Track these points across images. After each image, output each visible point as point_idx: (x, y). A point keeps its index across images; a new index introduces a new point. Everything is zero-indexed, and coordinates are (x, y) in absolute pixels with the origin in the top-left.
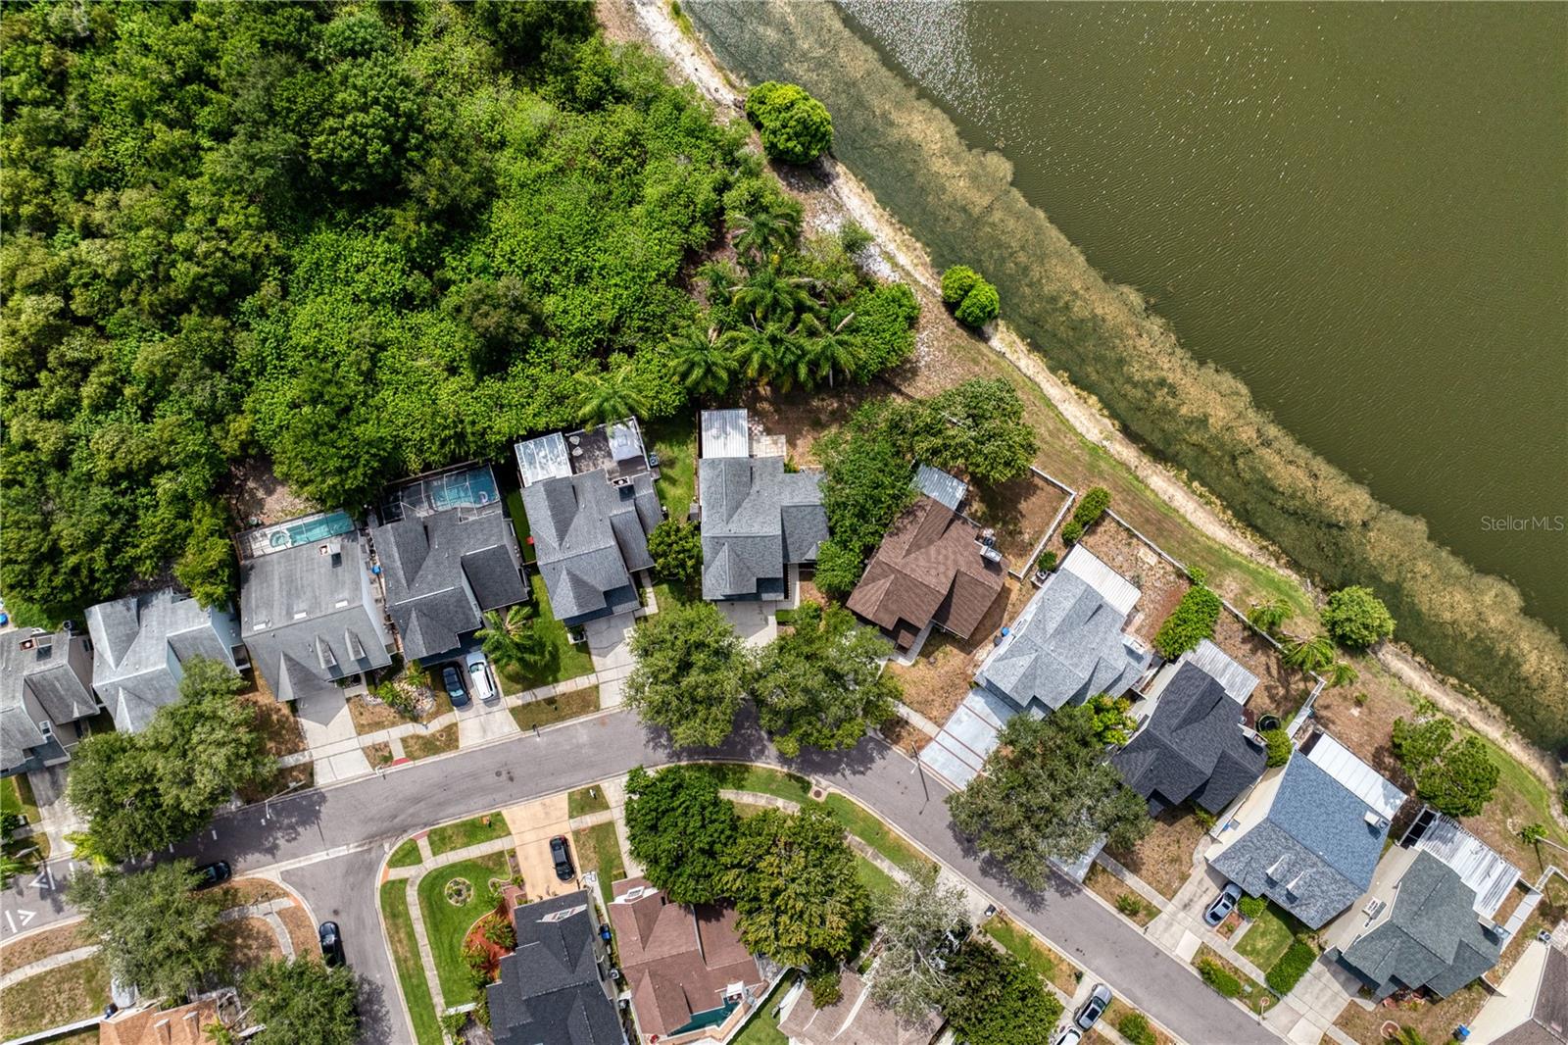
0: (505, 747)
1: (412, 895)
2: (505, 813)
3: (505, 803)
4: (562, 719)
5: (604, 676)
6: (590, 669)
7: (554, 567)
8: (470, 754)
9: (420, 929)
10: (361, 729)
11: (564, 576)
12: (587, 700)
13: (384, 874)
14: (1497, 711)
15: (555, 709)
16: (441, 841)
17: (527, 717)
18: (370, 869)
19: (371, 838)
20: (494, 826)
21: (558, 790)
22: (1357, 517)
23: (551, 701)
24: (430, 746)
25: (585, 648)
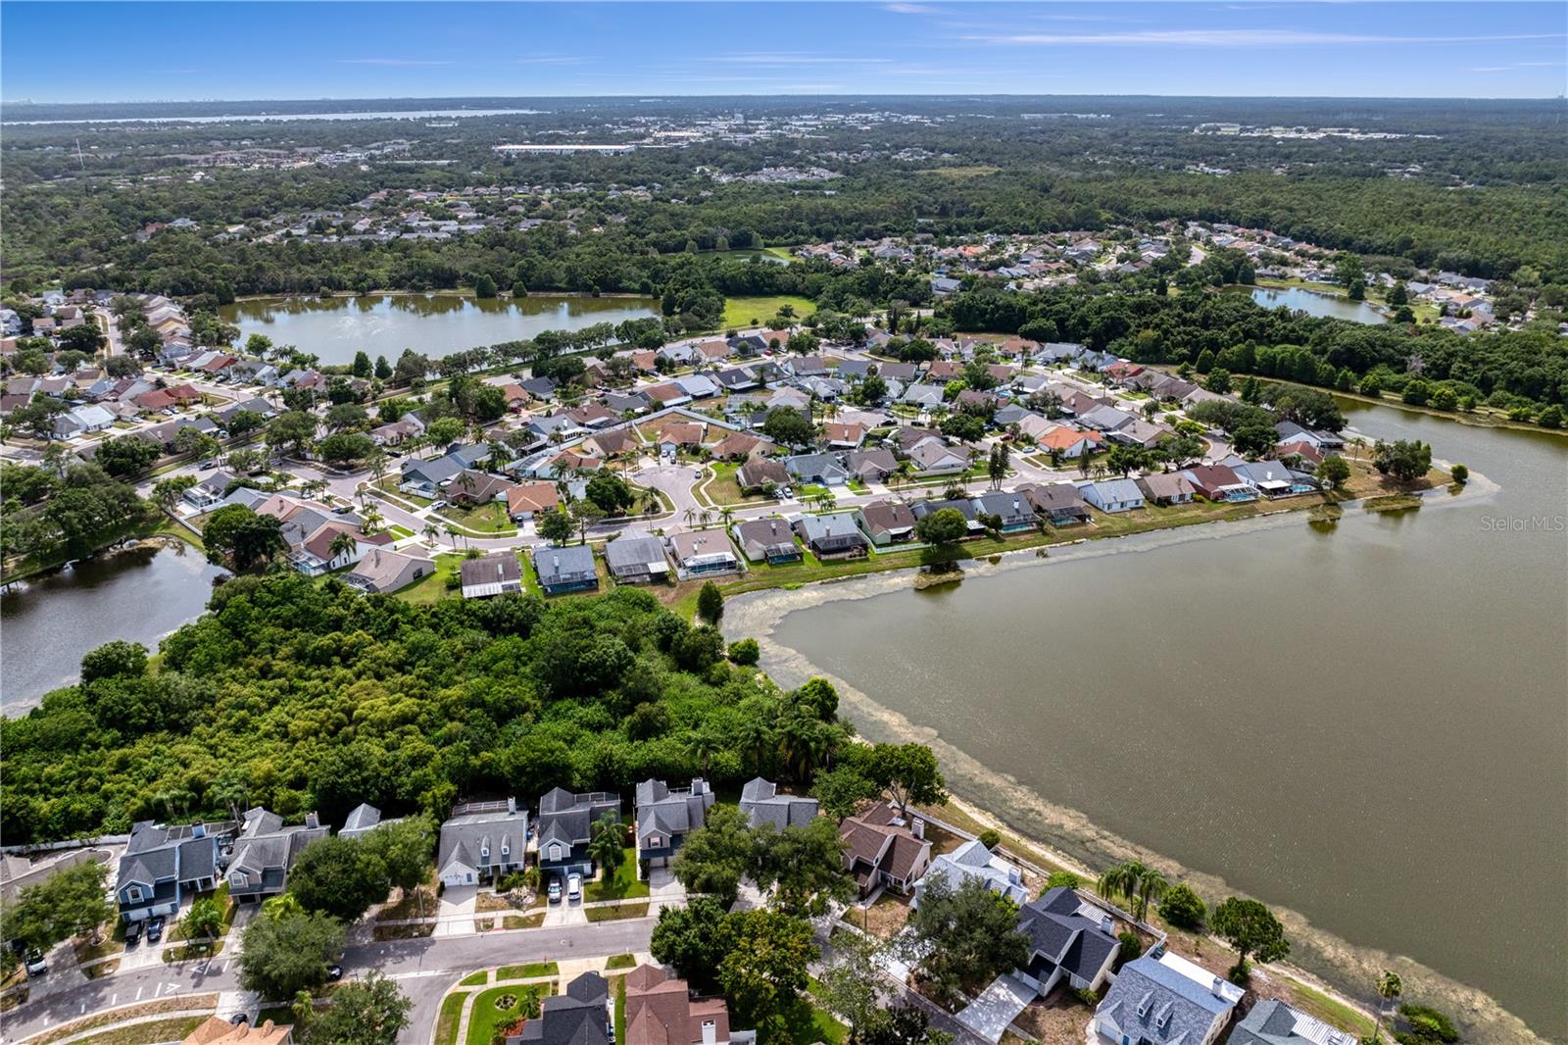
0: (574, 929)
1: (469, 1002)
2: (559, 964)
3: (561, 958)
4: (620, 918)
5: (653, 899)
6: (648, 894)
7: (647, 808)
8: (549, 931)
9: (465, 1023)
10: (479, 909)
11: (652, 814)
12: (641, 910)
13: (455, 988)
14: (1314, 977)
15: (617, 913)
16: (504, 974)
17: (594, 916)
18: (446, 985)
19: (455, 968)
20: (549, 968)
21: (602, 954)
22: (1173, 873)
23: (616, 908)
24: (522, 923)
25: (647, 884)
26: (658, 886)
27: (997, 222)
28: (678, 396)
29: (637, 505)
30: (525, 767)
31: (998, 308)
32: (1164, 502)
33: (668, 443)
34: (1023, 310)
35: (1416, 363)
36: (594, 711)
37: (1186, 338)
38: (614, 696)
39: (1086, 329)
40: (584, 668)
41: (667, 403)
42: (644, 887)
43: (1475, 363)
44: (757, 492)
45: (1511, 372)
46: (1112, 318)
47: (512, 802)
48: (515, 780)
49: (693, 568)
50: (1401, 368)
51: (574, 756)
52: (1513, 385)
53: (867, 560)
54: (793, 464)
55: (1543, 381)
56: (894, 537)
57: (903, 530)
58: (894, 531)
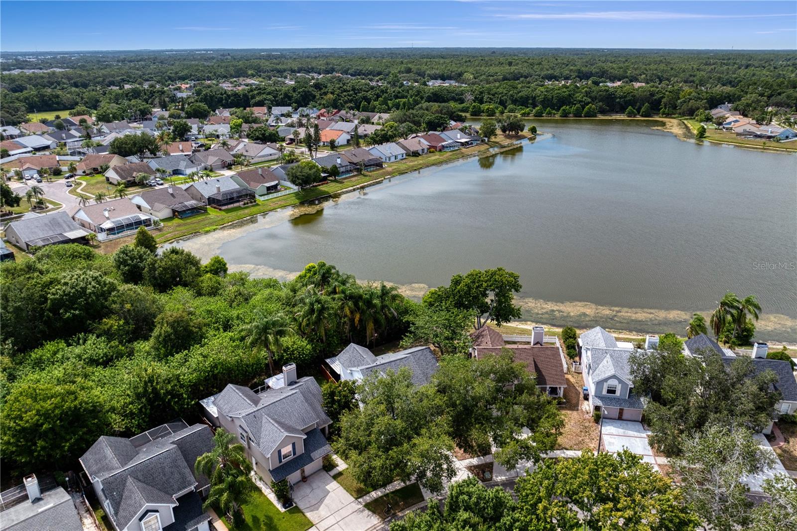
25: (297, 510)
26: (315, 507)
27: (191, 75)
28: (19, 148)
29: (23, 204)
30: (38, 425)
31: (229, 96)
32: (416, 154)
33: (28, 169)
34: (245, 95)
35: (469, 97)
36: (94, 346)
37: (350, 98)
38: (112, 323)
39: (290, 100)
40: (58, 304)
41: (11, 153)
42: (298, 517)
43: (493, 95)
44: (132, 184)
45: (512, 95)
46: (304, 91)
47: (32, 484)
48: (27, 451)
49: (111, 231)
50: (462, 101)
51: (99, 394)
52: (515, 102)
53: (258, 205)
54: (154, 164)
55: (527, 98)
56: (269, 188)
57: (273, 183)
58: (268, 185)
